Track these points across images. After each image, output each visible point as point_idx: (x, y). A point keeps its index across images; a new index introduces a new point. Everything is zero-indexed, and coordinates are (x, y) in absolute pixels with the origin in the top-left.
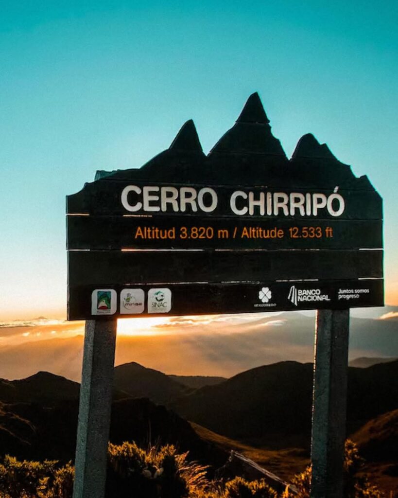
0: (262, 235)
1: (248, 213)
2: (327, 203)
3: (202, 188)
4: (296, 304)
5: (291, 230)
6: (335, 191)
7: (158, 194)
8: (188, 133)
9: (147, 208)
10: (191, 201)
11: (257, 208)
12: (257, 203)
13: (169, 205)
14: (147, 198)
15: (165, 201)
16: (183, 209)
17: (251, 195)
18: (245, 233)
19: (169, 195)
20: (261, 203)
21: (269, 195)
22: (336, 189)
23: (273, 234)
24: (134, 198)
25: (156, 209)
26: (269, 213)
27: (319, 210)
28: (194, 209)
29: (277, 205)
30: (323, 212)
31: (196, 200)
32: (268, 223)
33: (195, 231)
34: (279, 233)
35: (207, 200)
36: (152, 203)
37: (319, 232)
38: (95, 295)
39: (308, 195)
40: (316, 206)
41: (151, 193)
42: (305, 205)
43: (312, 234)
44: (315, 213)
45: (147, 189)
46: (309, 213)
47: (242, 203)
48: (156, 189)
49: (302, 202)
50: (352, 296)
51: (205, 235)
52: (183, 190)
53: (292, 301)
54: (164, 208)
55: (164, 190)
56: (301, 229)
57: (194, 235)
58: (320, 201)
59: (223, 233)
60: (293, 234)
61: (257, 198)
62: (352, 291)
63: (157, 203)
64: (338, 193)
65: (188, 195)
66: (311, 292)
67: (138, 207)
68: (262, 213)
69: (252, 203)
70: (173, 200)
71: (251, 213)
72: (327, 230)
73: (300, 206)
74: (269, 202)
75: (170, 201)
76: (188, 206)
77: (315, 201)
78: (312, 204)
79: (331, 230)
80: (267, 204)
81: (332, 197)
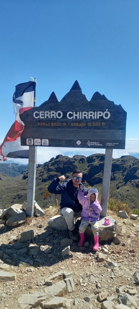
0: (78, 125)
1: (73, 118)
2: (103, 114)
3: (57, 111)
4: (90, 146)
5: (88, 123)
7: (44, 113)
8: (53, 96)
9: (41, 117)
10: (54, 115)
11: (76, 117)
12: (76, 115)
13: (47, 117)
14: (41, 115)
15: (46, 115)
16: (51, 117)
17: (74, 113)
18: (72, 124)
19: (47, 113)
20: (78, 115)
21: (81, 113)
22: (107, 110)
23: (82, 125)
24: (37, 115)
25: (44, 118)
26: (81, 118)
27: (100, 117)
28: (55, 117)
29: (83, 116)
30: (101, 118)
31: (56, 115)
32: (80, 121)
33: (55, 124)
34: (84, 124)
35: (59, 115)
36: (42, 116)
37: (100, 124)
38: (27, 140)
39: (96, 112)
40: (99, 116)
41: (42, 113)
42: (94, 115)
43: (96, 125)
44: (98, 118)
45: (40, 112)
46: (96, 118)
47: (71, 115)
49: (93, 114)
50: (112, 145)
51: (59, 125)
52: (52, 112)
53: (89, 145)
54: (46, 117)
55: (46, 112)
56: (92, 123)
57: (55, 125)
58: (100, 114)
59: (65, 124)
60: (89, 125)
61: (76, 113)
62: (112, 143)
63: (44, 116)
64: (107, 111)
65: (53, 113)
66: (95, 143)
67: (38, 117)
68: (78, 118)
69: (74, 115)
70: (48, 115)
71: (74, 118)
73: (92, 116)
74: (81, 115)
75: (47, 115)
76: (53, 117)
77: (98, 114)
78: (97, 115)
79: (104, 123)
80: (80, 115)
81: (105, 113)
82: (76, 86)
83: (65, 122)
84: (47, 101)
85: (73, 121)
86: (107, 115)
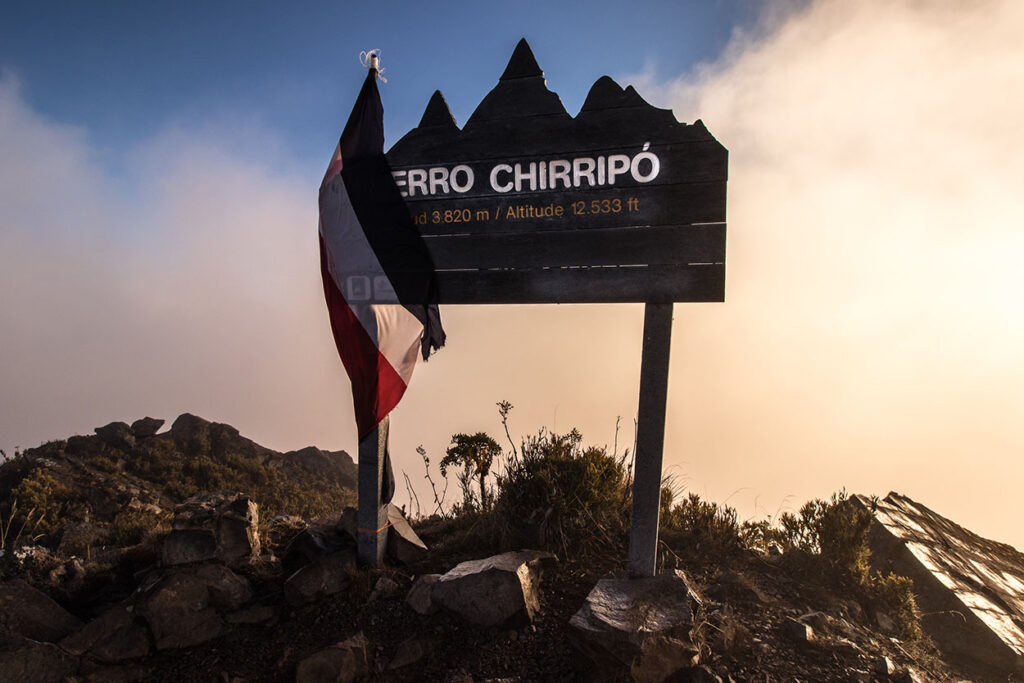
0: (534, 214)
1: (514, 189)
2: (631, 165)
3: (454, 166)
5: (574, 205)
6: (645, 149)
7: (406, 178)
8: (437, 107)
10: (442, 182)
11: (526, 183)
12: (525, 176)
13: (418, 189)
15: (413, 184)
16: (433, 192)
17: (518, 167)
18: (511, 213)
19: (417, 178)
20: (532, 176)
21: (542, 165)
22: (646, 146)
23: (549, 212)
25: (404, 194)
26: (543, 186)
27: (617, 176)
28: (446, 190)
30: (625, 180)
31: (448, 180)
32: (541, 198)
33: (448, 214)
34: (556, 211)
35: (462, 179)
37: (618, 205)
39: (601, 159)
40: (613, 171)
41: (398, 179)
42: (595, 172)
43: (606, 209)
44: (612, 181)
46: (601, 182)
47: (504, 178)
48: (403, 173)
49: (592, 168)
51: (461, 218)
52: (433, 171)
54: (413, 193)
55: (412, 173)
56: (588, 205)
57: (449, 219)
58: (619, 164)
59: (483, 214)
60: (577, 210)
61: (525, 170)
63: (405, 188)
64: (647, 151)
65: (439, 176)
68: (533, 187)
69: (519, 177)
70: (421, 183)
71: (518, 188)
72: (630, 202)
73: (588, 173)
74: (542, 172)
75: (418, 184)
76: (439, 188)
77: (611, 165)
78: (607, 170)
79: (636, 202)
80: (540, 176)
81: (639, 157)
82: (523, 63)
83: (482, 206)
84: (414, 129)
85: (513, 199)
86: (645, 165)
